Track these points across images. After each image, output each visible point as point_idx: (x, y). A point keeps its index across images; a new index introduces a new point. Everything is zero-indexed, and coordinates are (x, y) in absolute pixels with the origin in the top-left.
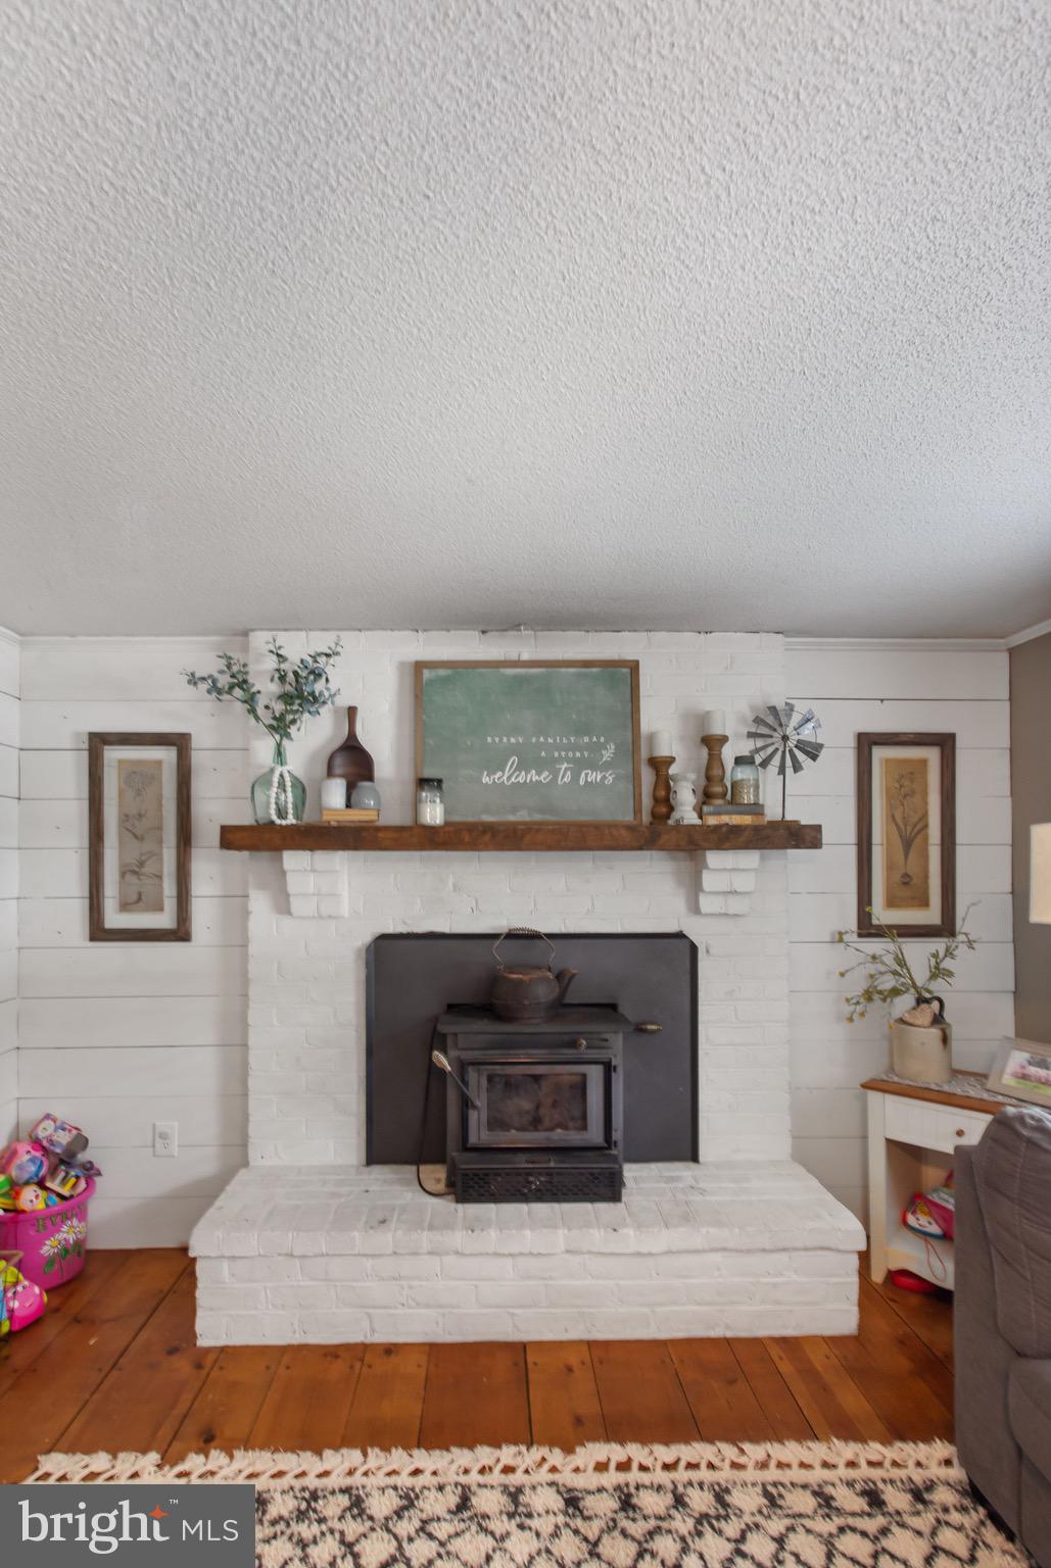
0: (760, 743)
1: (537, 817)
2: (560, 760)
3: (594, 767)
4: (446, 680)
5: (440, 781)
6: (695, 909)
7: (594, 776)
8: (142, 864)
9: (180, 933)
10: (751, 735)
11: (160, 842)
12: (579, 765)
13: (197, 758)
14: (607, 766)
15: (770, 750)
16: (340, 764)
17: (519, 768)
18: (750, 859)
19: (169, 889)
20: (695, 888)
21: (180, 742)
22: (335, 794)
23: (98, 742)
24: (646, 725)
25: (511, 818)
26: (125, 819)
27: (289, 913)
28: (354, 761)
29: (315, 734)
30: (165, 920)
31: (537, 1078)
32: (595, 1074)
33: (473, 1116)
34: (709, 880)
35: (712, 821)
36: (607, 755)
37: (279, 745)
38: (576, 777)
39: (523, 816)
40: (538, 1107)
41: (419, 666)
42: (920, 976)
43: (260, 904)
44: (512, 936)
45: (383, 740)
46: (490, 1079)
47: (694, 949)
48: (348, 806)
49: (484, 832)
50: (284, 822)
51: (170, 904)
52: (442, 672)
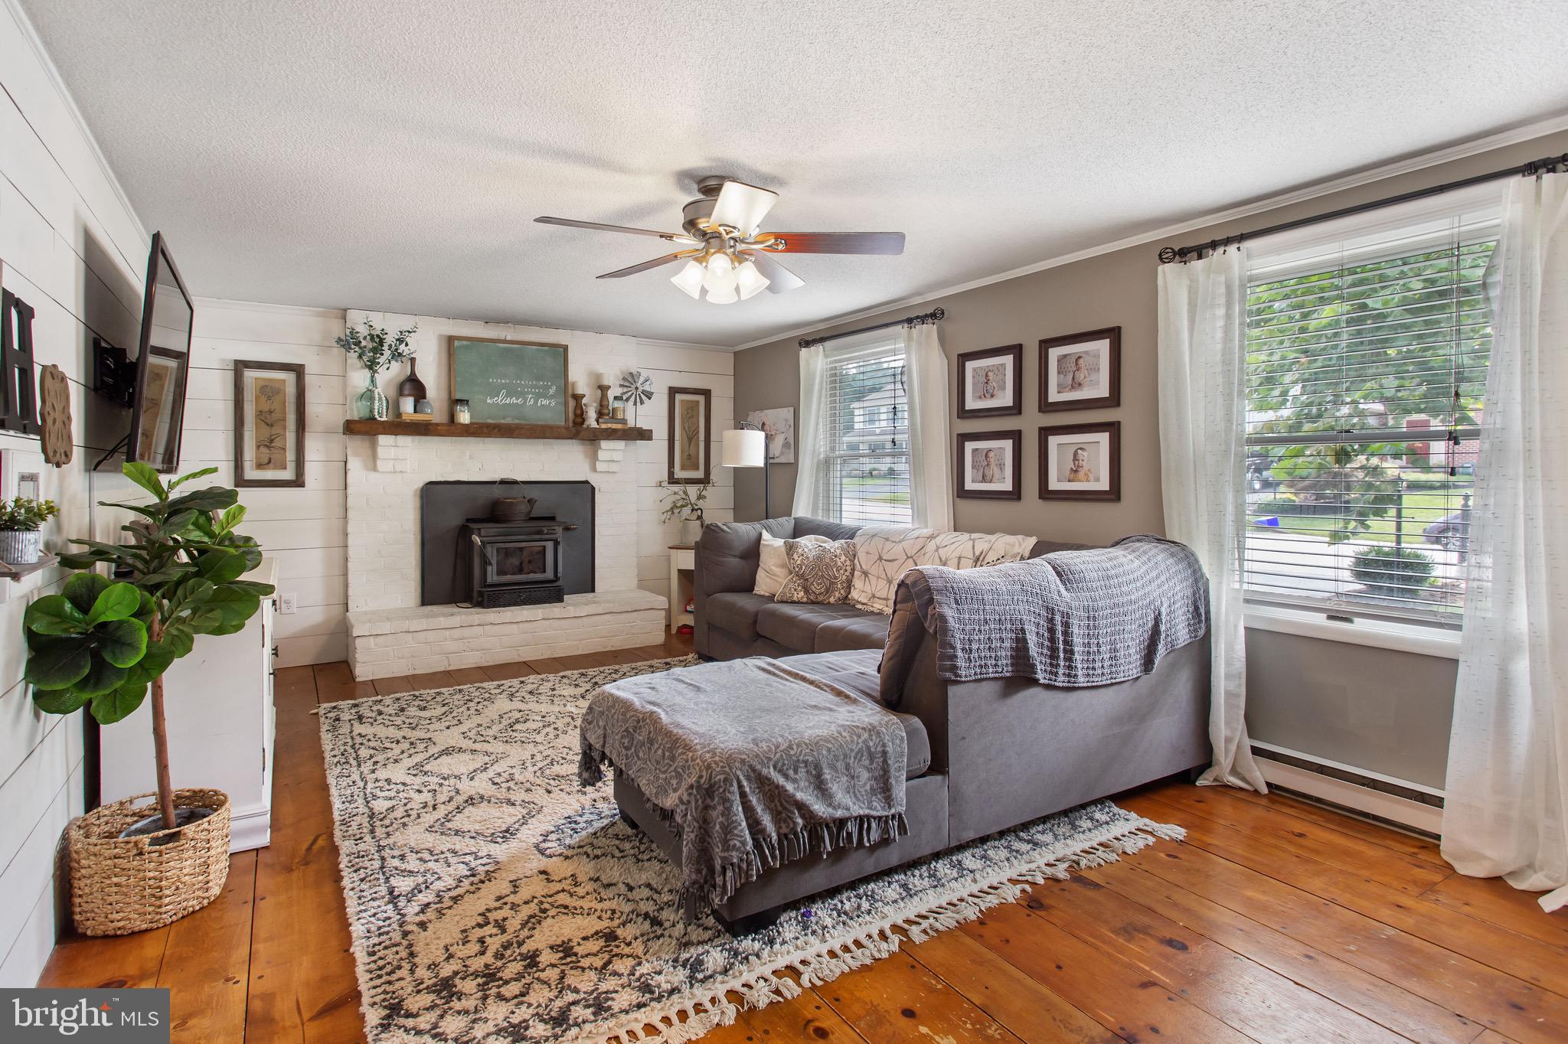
0: (625, 390)
1: (517, 421)
2: (528, 393)
3: (545, 397)
4: (467, 347)
5: (468, 401)
6: (594, 469)
7: (546, 402)
8: (272, 441)
9: (298, 482)
10: (621, 386)
11: (285, 428)
12: (538, 396)
13: (309, 380)
14: (552, 397)
15: (630, 393)
16: (407, 388)
17: (507, 396)
18: (620, 445)
19: (290, 456)
20: (594, 458)
21: (298, 370)
22: (408, 405)
23: (240, 367)
24: (572, 377)
25: (503, 421)
26: (260, 414)
27: (375, 469)
28: (414, 386)
29: (390, 374)
30: (288, 474)
31: (521, 549)
32: (550, 545)
33: (489, 568)
34: (601, 455)
35: (604, 426)
36: (552, 391)
37: (372, 377)
38: (536, 402)
39: (508, 421)
40: (521, 563)
41: (450, 340)
42: (693, 498)
43: (355, 465)
44: (503, 482)
45: (430, 374)
46: (498, 550)
47: (593, 489)
48: (415, 412)
49: (494, 428)
50: (382, 419)
51: (291, 466)
52: (465, 343)
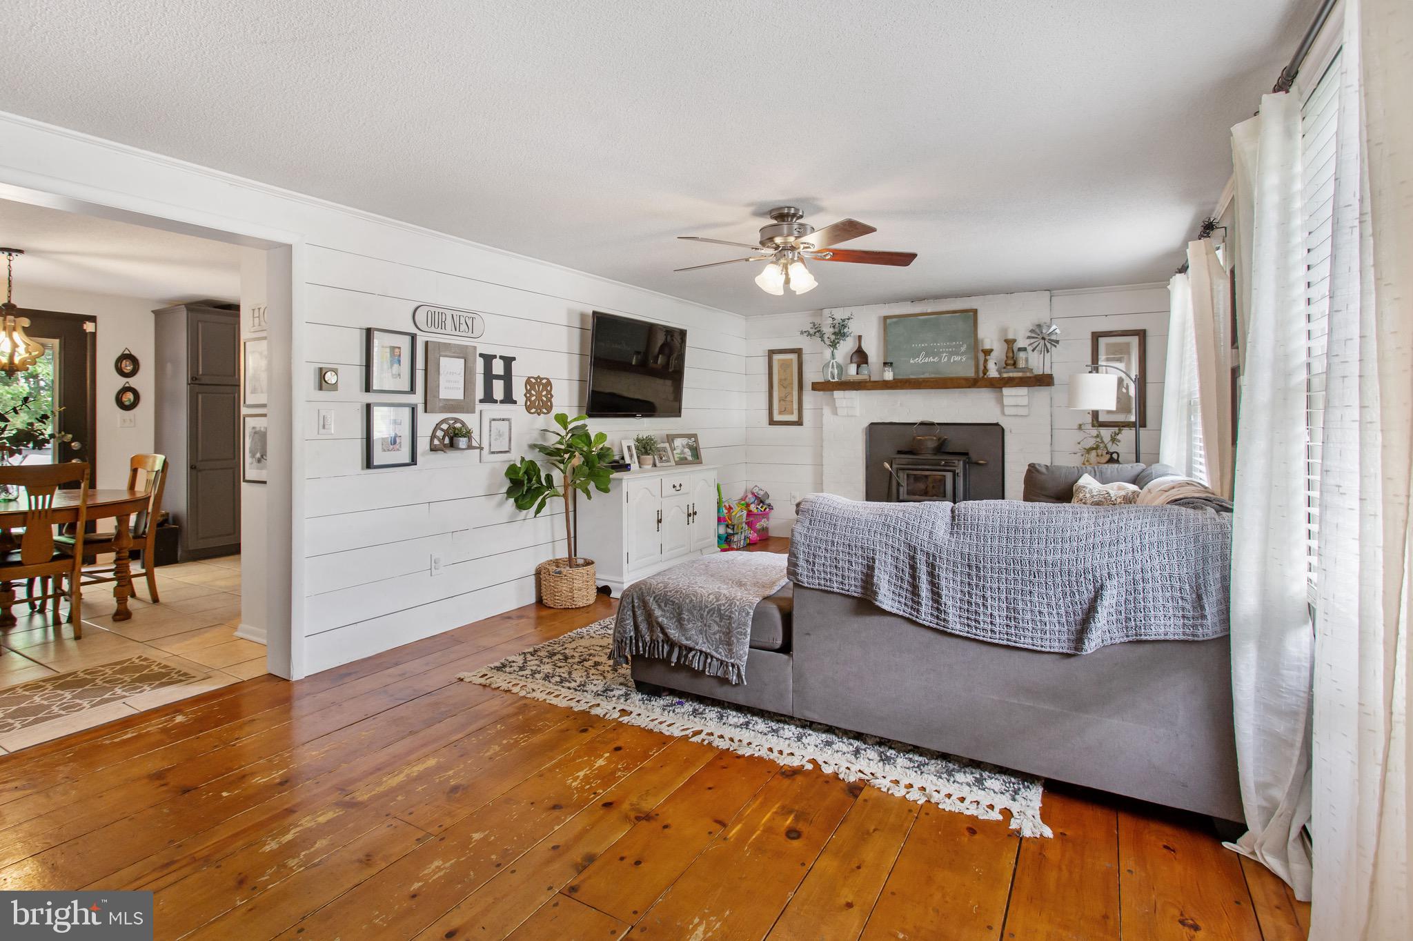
0: (1032, 341)
1: (933, 376)
2: (943, 352)
3: (957, 354)
4: (895, 323)
5: (891, 363)
6: (1003, 413)
7: (957, 358)
8: (786, 397)
9: (799, 423)
10: (1029, 337)
11: (792, 388)
12: (951, 354)
13: (805, 357)
14: (963, 354)
15: (1037, 343)
16: (855, 359)
17: (925, 356)
18: (1023, 391)
19: (795, 406)
20: (1000, 401)
21: (798, 352)
22: (852, 369)
23: (772, 353)
24: (982, 333)
25: (922, 376)
26: (780, 380)
27: (837, 414)
28: (860, 356)
29: (846, 347)
30: (794, 418)
31: (926, 477)
32: (949, 476)
33: (901, 489)
34: (1006, 401)
35: (1005, 375)
36: (963, 349)
37: (833, 352)
38: (949, 359)
39: (927, 376)
40: (927, 488)
41: (886, 318)
42: (1107, 438)
43: (827, 411)
44: (922, 424)
45: (873, 349)
46: (908, 475)
47: (1003, 430)
48: (857, 374)
49: (906, 383)
50: (833, 381)
51: (796, 412)
52: (894, 320)
